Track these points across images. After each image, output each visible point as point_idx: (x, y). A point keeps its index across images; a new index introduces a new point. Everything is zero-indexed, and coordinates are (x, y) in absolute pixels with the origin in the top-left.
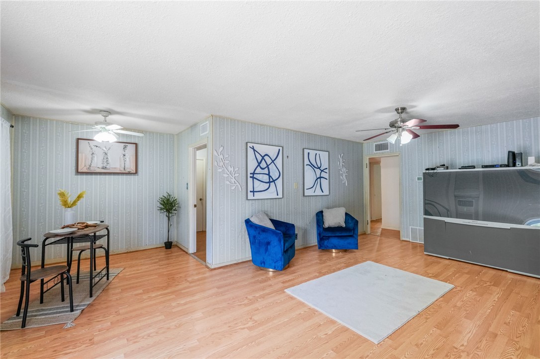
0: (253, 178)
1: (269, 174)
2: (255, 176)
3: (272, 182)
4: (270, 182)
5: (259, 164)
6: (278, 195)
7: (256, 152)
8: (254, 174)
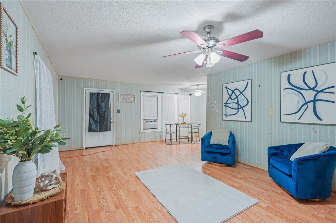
0: (226, 106)
1: (238, 103)
2: (227, 105)
3: (240, 108)
4: (238, 109)
5: (230, 96)
6: (246, 118)
7: (228, 89)
8: (226, 103)
